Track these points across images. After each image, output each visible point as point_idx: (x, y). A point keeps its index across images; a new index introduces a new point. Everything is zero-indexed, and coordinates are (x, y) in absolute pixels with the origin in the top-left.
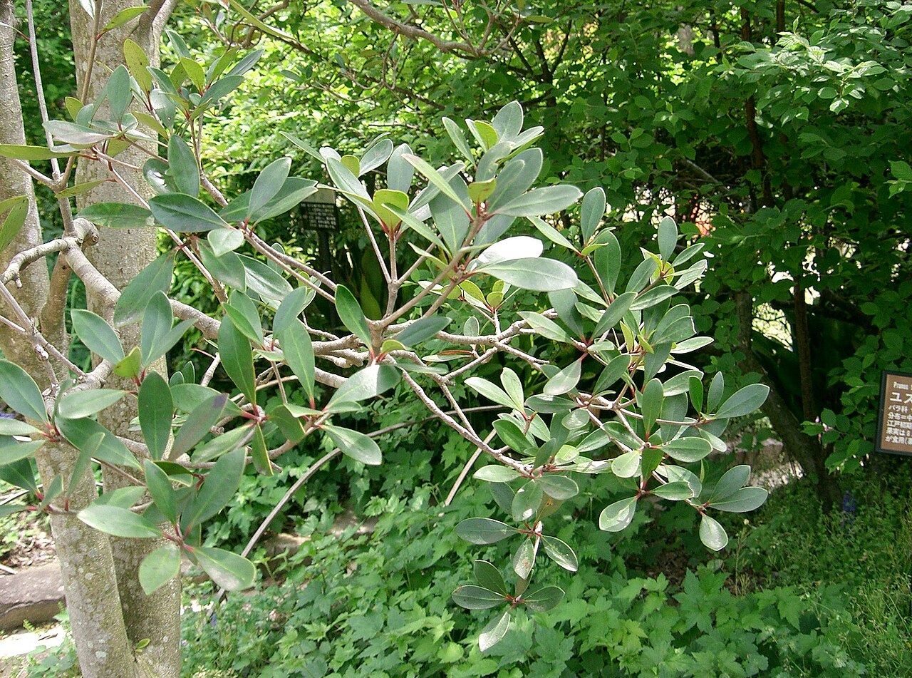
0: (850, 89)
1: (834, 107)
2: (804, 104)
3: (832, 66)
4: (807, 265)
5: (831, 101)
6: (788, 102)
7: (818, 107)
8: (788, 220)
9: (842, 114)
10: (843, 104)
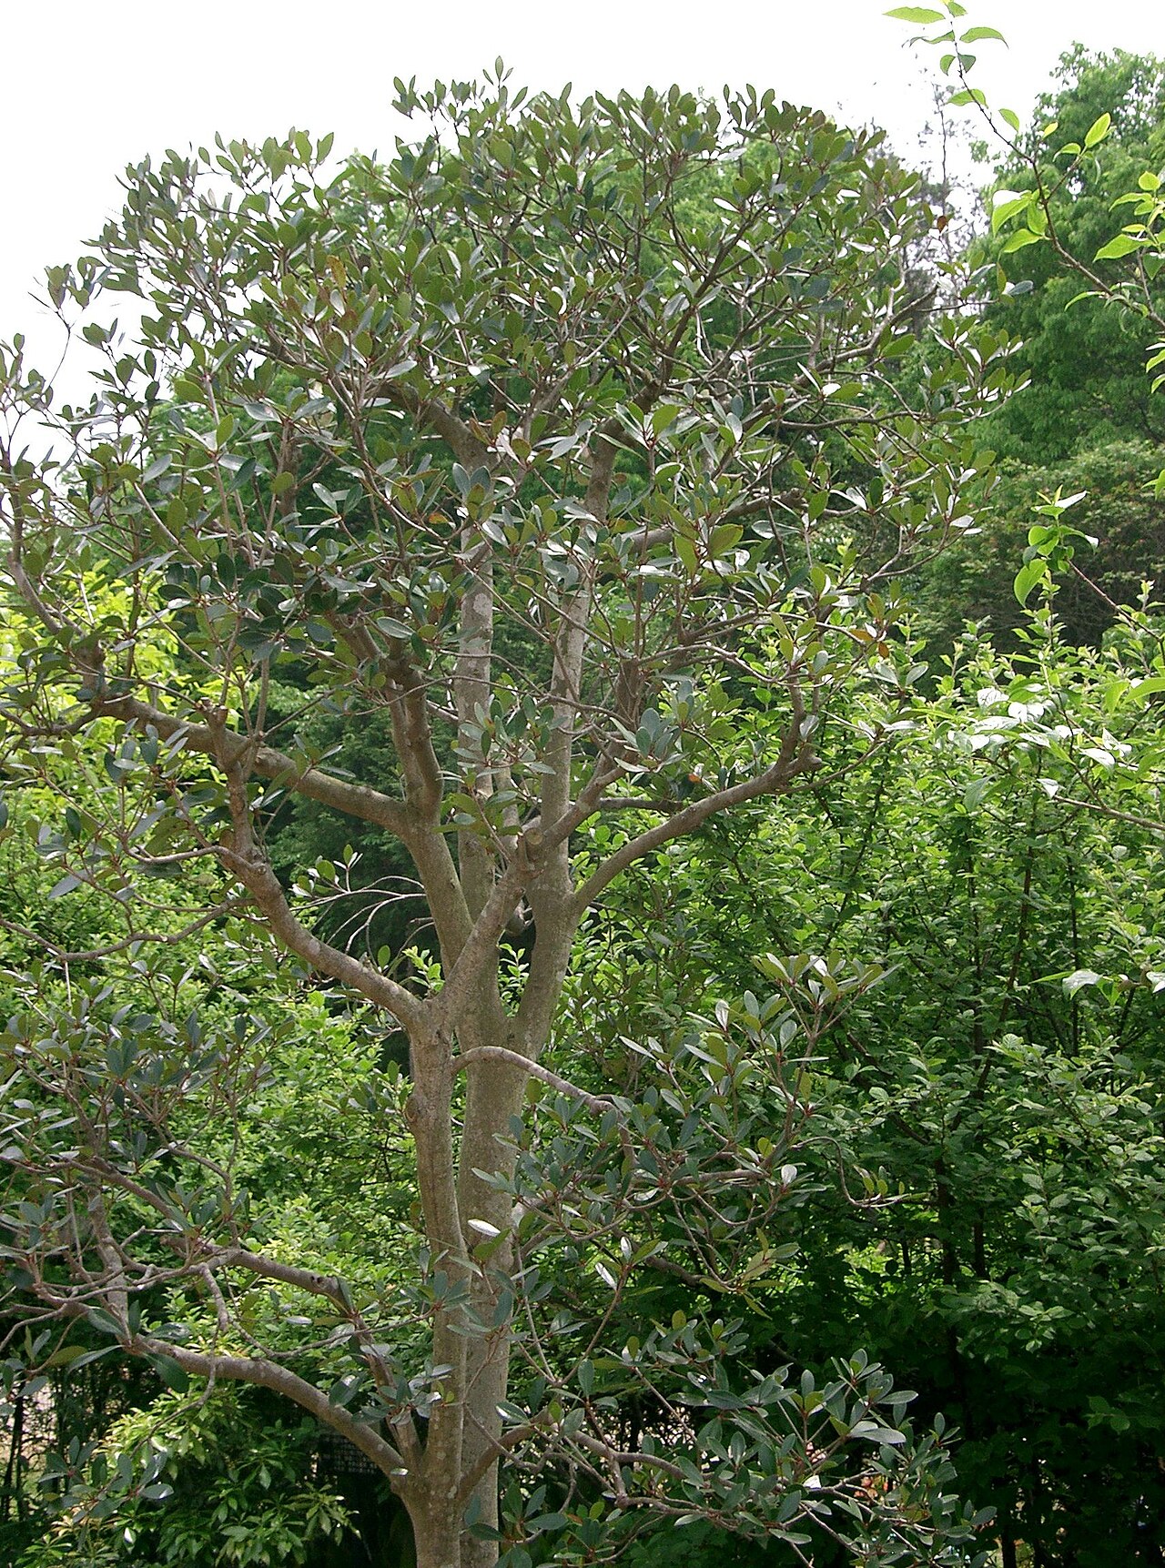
0: (1043, 1330)
1: (1030, 1346)
2: (1004, 1344)
3: (1025, 1309)
4: (1016, 1513)
5: (1026, 1342)
6: (991, 1342)
7: (1016, 1347)
8: (992, 1455)
9: (1036, 1352)
10: (1036, 1344)
